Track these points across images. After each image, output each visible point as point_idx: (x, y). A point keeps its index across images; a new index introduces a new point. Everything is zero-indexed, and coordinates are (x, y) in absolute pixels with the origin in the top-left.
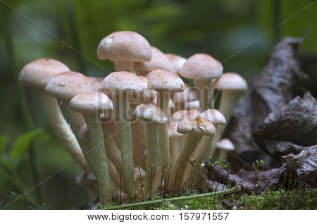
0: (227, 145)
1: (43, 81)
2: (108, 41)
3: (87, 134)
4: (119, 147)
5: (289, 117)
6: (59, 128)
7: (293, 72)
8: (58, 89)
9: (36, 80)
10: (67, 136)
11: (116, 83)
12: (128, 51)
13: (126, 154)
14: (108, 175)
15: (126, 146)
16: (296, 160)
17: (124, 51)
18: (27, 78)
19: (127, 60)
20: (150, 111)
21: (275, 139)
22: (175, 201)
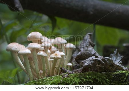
0: (70, 64)
1: (11, 48)
2: (30, 35)
3: (24, 62)
4: (34, 65)
5: (84, 53)
6: (19, 62)
7: (90, 43)
8: (15, 49)
9: (10, 49)
10: (21, 65)
11: (31, 46)
12: (35, 37)
13: (36, 66)
14: (31, 73)
15: (36, 64)
16: (83, 62)
17: (34, 37)
18: (8, 48)
19: (35, 40)
20: (42, 53)
21: (81, 60)
22: (50, 78)
